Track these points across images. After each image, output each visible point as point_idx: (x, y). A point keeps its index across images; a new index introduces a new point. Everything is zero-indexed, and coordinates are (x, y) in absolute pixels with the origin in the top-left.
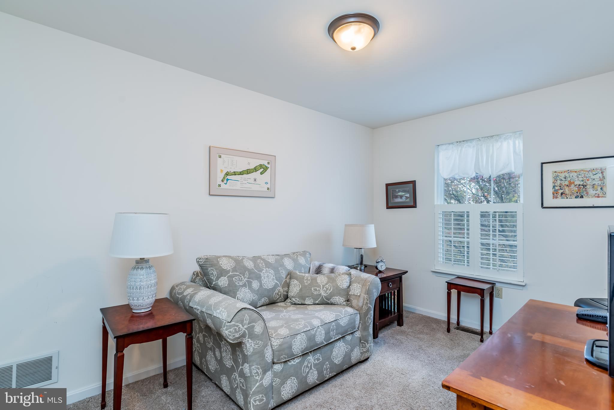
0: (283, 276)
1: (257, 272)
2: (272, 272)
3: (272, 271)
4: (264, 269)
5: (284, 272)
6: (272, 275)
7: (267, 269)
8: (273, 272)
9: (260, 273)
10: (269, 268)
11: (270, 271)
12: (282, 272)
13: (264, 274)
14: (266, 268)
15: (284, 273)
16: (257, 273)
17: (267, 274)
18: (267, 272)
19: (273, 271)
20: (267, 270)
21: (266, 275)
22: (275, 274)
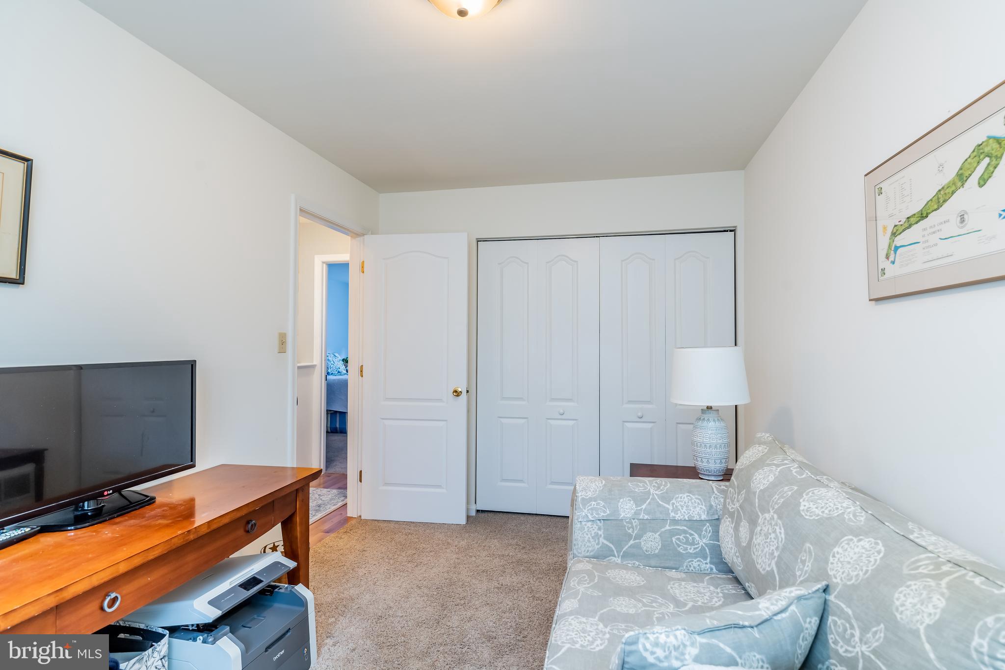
0: (798, 573)
1: (757, 505)
2: (780, 533)
3: (783, 531)
4: (771, 511)
5: (809, 566)
6: (776, 542)
7: (776, 516)
8: (783, 536)
9: (760, 514)
10: (780, 518)
11: (777, 528)
12: (803, 562)
13: (764, 523)
14: (774, 512)
15: (806, 568)
16: (755, 508)
17: (768, 530)
18: (771, 524)
19: (786, 534)
20: (774, 519)
21: (766, 530)
22: (784, 549)
